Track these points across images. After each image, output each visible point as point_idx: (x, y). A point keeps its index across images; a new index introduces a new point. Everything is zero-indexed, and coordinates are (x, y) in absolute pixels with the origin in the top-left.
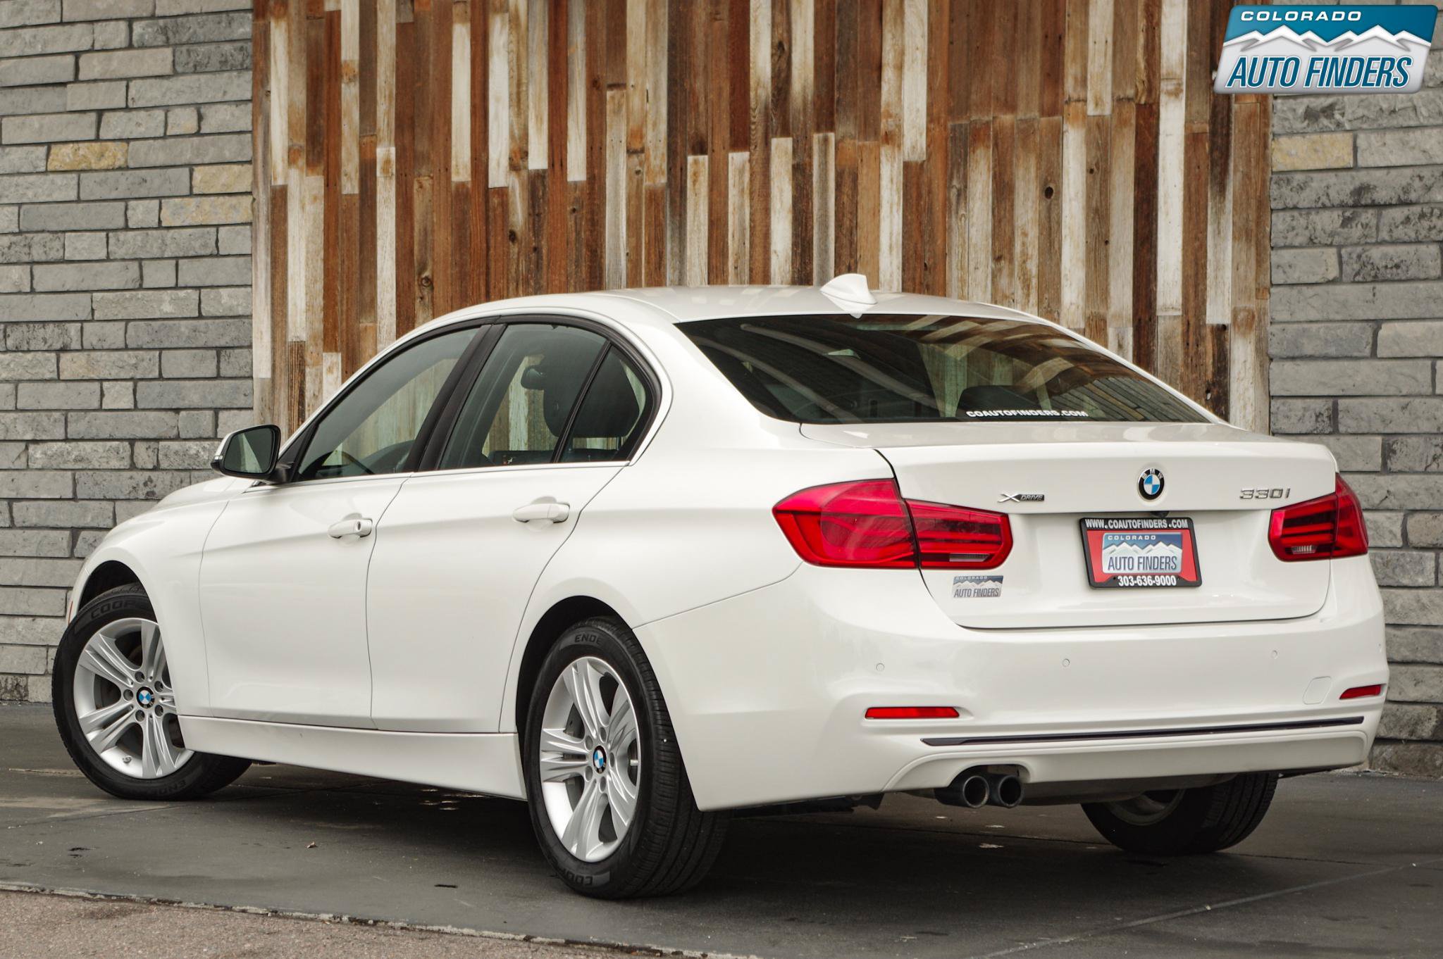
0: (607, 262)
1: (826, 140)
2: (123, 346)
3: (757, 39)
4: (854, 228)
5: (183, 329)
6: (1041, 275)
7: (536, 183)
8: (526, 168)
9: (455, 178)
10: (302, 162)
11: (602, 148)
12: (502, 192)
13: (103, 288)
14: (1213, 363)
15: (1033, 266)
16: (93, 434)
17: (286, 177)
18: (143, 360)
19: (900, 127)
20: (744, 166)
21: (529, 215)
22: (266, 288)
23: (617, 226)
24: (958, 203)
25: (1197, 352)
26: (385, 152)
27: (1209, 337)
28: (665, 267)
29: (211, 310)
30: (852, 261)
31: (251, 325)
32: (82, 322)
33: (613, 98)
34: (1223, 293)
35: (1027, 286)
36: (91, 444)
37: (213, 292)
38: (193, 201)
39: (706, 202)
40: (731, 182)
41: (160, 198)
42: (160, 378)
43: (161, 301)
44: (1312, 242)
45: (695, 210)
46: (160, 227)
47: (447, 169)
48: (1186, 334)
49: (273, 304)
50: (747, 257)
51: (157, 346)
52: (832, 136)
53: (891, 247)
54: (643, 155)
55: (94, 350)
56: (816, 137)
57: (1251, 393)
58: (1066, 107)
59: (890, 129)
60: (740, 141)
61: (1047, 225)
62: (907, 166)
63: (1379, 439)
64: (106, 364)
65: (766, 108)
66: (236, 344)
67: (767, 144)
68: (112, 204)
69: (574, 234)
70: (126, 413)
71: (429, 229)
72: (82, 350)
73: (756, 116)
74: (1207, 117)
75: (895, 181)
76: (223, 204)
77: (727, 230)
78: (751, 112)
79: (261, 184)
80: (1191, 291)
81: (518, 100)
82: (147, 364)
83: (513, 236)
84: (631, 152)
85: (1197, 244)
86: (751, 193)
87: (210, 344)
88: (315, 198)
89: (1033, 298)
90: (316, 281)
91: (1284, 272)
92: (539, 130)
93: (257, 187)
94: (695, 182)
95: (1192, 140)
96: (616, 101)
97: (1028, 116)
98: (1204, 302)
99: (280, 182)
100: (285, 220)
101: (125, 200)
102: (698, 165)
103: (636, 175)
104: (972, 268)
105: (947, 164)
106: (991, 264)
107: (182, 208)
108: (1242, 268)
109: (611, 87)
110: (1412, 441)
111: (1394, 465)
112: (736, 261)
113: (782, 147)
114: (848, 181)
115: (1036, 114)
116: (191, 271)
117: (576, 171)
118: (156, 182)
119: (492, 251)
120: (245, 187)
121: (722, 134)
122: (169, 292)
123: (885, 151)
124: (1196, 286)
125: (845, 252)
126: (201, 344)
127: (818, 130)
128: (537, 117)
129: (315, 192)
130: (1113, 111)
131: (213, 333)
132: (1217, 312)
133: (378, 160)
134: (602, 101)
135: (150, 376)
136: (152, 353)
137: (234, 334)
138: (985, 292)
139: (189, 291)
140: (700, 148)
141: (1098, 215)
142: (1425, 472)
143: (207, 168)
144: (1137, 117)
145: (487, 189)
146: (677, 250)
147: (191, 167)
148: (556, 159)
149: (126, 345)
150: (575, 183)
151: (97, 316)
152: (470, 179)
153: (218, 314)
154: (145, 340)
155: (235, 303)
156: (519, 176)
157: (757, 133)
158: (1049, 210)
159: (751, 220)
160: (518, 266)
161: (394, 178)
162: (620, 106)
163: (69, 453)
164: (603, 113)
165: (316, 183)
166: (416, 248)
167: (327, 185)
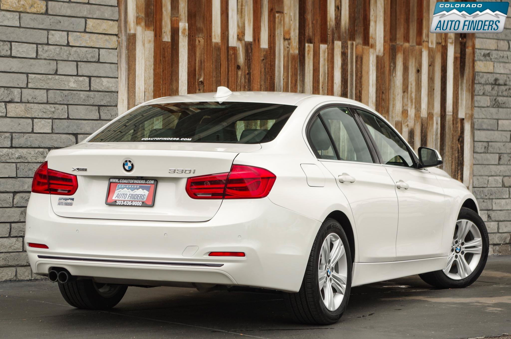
0: (276, 82)
1: (352, 44)
2: (46, 102)
3: (330, 4)
4: (361, 78)
5: (82, 96)
6: (416, 98)
7: (249, 47)
8: (244, 40)
9: (214, 40)
10: (143, 24)
11: (274, 36)
12: (234, 49)
13: (35, 72)
14: (460, 130)
15: (413, 95)
16: (29, 144)
17: (135, 30)
18: (58, 109)
19: (375, 43)
20: (325, 50)
21: (246, 59)
22: (126, 79)
23: (279, 67)
24: (393, 72)
25: (456, 127)
26: (183, 25)
27: (459, 122)
28: (297, 85)
29: (97, 87)
30: (361, 89)
31: (118, 96)
32: (21, 88)
33: (278, 17)
34: (463, 108)
35: (412, 102)
36: (26, 150)
37: (98, 80)
38: (87, 35)
39: (312, 62)
40: (321, 55)
41: (68, 31)
42: (68, 118)
43: (69, 81)
44: (484, 94)
45: (308, 65)
46: (68, 45)
47: (211, 36)
48: (453, 120)
49: (128, 87)
50: (326, 84)
51: (65, 103)
52: (354, 43)
53: (373, 85)
54: (290, 41)
55: (28, 102)
56: (349, 43)
57: (469, 140)
58: (423, 43)
59: (373, 43)
60: (324, 40)
61: (418, 82)
62: (377, 57)
63: (498, 155)
64: (36, 110)
65: (333, 29)
66: (109, 104)
67: (333, 43)
68: (40, 31)
69: (263, 69)
70: (48, 135)
71: (203, 61)
72: (21, 102)
73: (329, 32)
74: (459, 52)
75: (374, 61)
76: (102, 38)
77: (319, 73)
78: (328, 30)
79: (123, 31)
80: (455, 107)
81: (240, 12)
82: (61, 111)
83: (238, 67)
84: (285, 39)
85: (456, 92)
86: (328, 60)
87: (94, 104)
88: (150, 41)
89: (414, 106)
90: (150, 78)
91: (478, 103)
92: (249, 25)
93: (121, 32)
94: (308, 54)
95: (455, 58)
96: (280, 18)
97: (413, 45)
98: (458, 111)
99: (132, 32)
100: (135, 49)
101: (48, 30)
102: (309, 47)
103: (287, 49)
104: (397, 95)
105: (390, 58)
106: (402, 94)
107: (80, 37)
108: (468, 101)
109: (278, 12)
110: (505, 155)
111: (501, 163)
112: (323, 85)
113: (338, 44)
114: (360, 60)
115: (415, 44)
116: (85, 69)
117: (264, 44)
118: (66, 23)
119: (230, 73)
120: (115, 31)
121: (317, 38)
122: (74, 77)
123: (371, 50)
124: (456, 105)
125: (358, 85)
126: (91, 103)
127: (350, 40)
128: (248, 20)
129: (150, 38)
130: (436, 47)
131: (98, 99)
132: (461, 115)
133: (180, 28)
134: (274, 17)
135: (63, 117)
136: (63, 106)
137: (109, 100)
138: (400, 103)
139: (85, 78)
140: (310, 41)
141: (431, 79)
142: (507, 165)
143: (94, 20)
144: (442, 50)
145: (228, 47)
146: (301, 79)
147: (86, 18)
148: (256, 38)
149: (47, 101)
150: (264, 49)
151: (30, 85)
152: (220, 42)
153: (101, 90)
154: (59, 99)
155: (111, 85)
156: (241, 43)
157: (330, 38)
158: (418, 77)
159: (328, 71)
160: (241, 80)
161: (187, 37)
162: (281, 20)
163: (12, 154)
164: (274, 22)
165: (150, 34)
166: (197, 68)
167: (155, 36)
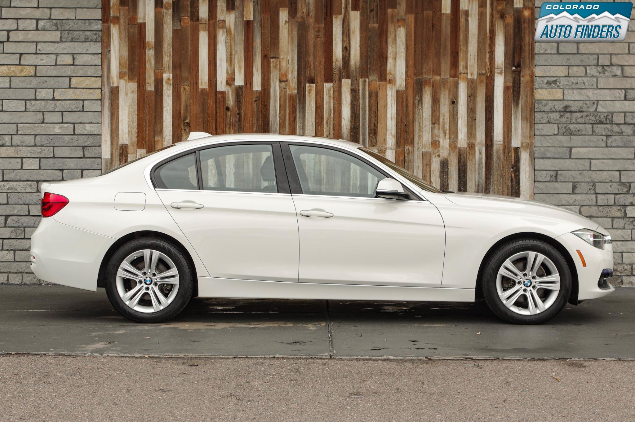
0: (271, 119)
1: (365, 81)
2: (33, 145)
3: (336, 45)
4: (376, 111)
5: (66, 139)
6: (450, 129)
7: (239, 90)
8: (234, 85)
9: (201, 87)
10: (126, 78)
11: (269, 79)
12: (223, 93)
13: (23, 122)
14: (514, 159)
15: (447, 126)
16: (18, 178)
17: (119, 83)
18: (44, 150)
19: (395, 78)
20: (330, 88)
21: (236, 101)
22: (109, 124)
23: (275, 107)
24: (418, 104)
25: (508, 155)
26: (167, 76)
27: (513, 151)
28: (297, 122)
29: (81, 132)
30: (376, 122)
31: (101, 137)
32: (11, 135)
33: (273, 62)
34: (518, 137)
35: (445, 133)
36: (16, 183)
37: (81, 125)
38: (71, 90)
39: (314, 100)
40: (325, 93)
41: (53, 88)
42: (54, 157)
43: (54, 128)
44: (549, 122)
45: (310, 102)
46: (54, 99)
47: (197, 84)
48: (504, 149)
49: (111, 130)
50: (332, 120)
51: (51, 145)
52: (367, 80)
53: (391, 118)
54: (287, 82)
55: (18, 146)
56: (361, 80)
57: (528, 169)
58: (459, 75)
59: (391, 78)
60: (329, 78)
61: (453, 113)
62: (397, 91)
63: (571, 183)
64: (25, 152)
65: (340, 69)
66: (93, 145)
67: (340, 81)
68: (28, 90)
69: (256, 109)
70: (36, 171)
71: (188, 105)
72: (12, 146)
73: (336, 72)
74: (512, 81)
75: (393, 96)
76: (86, 92)
77: (324, 110)
78: (334, 70)
79: (106, 85)
81: (230, 60)
82: (48, 152)
83: (228, 109)
84: (281, 81)
85: (508, 121)
86: (333, 98)
87: (79, 145)
88: (133, 92)
89: (447, 137)
90: (133, 122)
91: (540, 131)
92: (240, 72)
93: (104, 86)
94: (309, 93)
95: (506, 88)
96: (275, 63)
97: (445, 77)
98: (511, 140)
99: (115, 85)
100: (118, 99)
101: (35, 88)
102: (311, 87)
103: (283, 89)
104: (424, 126)
105: (414, 91)
106: (431, 125)
107: (65, 92)
108: (524, 130)
109: (273, 58)
110: (583, 184)
111: (577, 192)
112: (327, 121)
113: (346, 84)
114: (374, 96)
115: (448, 77)
116: (70, 117)
117: (257, 86)
118: (52, 82)
119: (218, 114)
120: (97, 86)
121: (320, 77)
122: (59, 124)
123: (389, 86)
124: (508, 135)
125: (373, 119)
126: (76, 145)
127: (362, 77)
128: (239, 67)
129: (133, 89)
130: (477, 77)
131: (81, 141)
132: (516, 143)
133: (164, 79)
134: (269, 63)
135: (48, 157)
136: (49, 148)
137: (93, 141)
138: (429, 134)
139: (69, 124)
140: (312, 81)
141: (472, 111)
142: (586, 194)
143: (78, 78)
144: (486, 80)
145: (216, 92)
146: (301, 116)
147: (70, 77)
148: (247, 82)
149: (35, 144)
150: (257, 91)
151: (19, 133)
152: (207, 88)
153: (85, 134)
154: (45, 142)
155: (94, 130)
156: (231, 87)
157: (336, 77)
158: (453, 108)
159: (334, 107)
161: (172, 85)
162: (277, 65)
163: (4, 186)
164: (269, 66)
165: (134, 86)
166: (182, 111)
167: (139, 86)
